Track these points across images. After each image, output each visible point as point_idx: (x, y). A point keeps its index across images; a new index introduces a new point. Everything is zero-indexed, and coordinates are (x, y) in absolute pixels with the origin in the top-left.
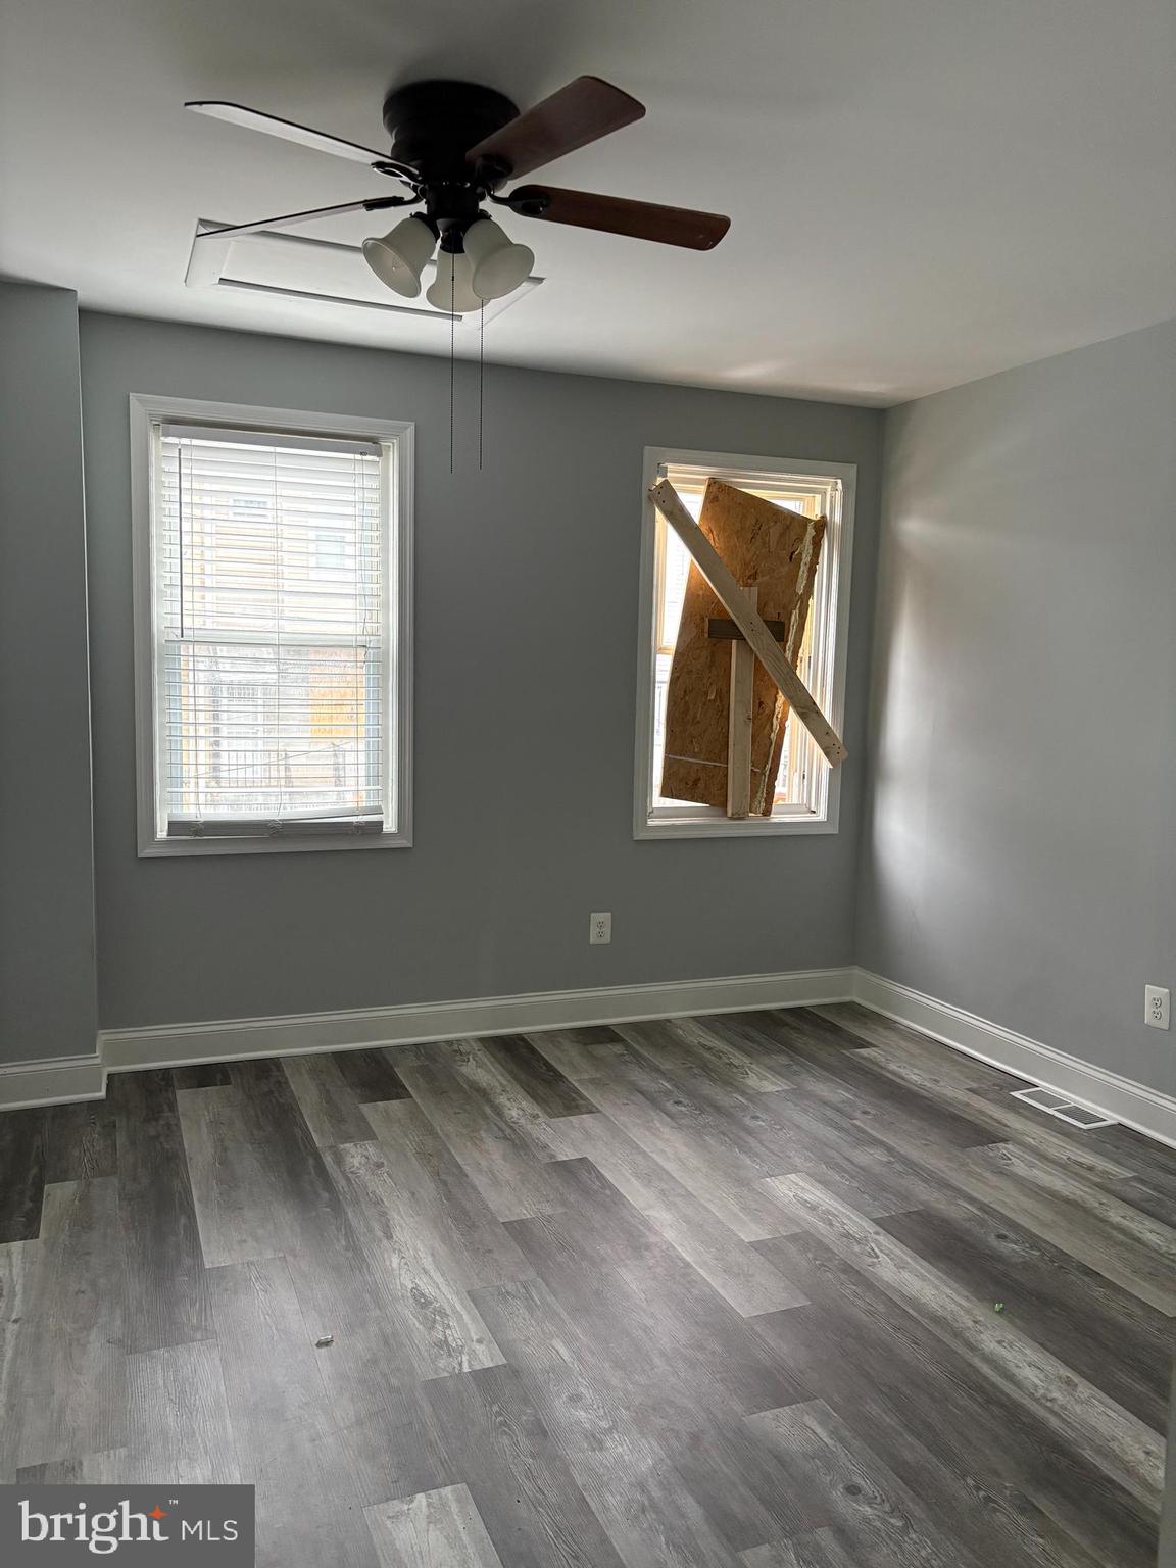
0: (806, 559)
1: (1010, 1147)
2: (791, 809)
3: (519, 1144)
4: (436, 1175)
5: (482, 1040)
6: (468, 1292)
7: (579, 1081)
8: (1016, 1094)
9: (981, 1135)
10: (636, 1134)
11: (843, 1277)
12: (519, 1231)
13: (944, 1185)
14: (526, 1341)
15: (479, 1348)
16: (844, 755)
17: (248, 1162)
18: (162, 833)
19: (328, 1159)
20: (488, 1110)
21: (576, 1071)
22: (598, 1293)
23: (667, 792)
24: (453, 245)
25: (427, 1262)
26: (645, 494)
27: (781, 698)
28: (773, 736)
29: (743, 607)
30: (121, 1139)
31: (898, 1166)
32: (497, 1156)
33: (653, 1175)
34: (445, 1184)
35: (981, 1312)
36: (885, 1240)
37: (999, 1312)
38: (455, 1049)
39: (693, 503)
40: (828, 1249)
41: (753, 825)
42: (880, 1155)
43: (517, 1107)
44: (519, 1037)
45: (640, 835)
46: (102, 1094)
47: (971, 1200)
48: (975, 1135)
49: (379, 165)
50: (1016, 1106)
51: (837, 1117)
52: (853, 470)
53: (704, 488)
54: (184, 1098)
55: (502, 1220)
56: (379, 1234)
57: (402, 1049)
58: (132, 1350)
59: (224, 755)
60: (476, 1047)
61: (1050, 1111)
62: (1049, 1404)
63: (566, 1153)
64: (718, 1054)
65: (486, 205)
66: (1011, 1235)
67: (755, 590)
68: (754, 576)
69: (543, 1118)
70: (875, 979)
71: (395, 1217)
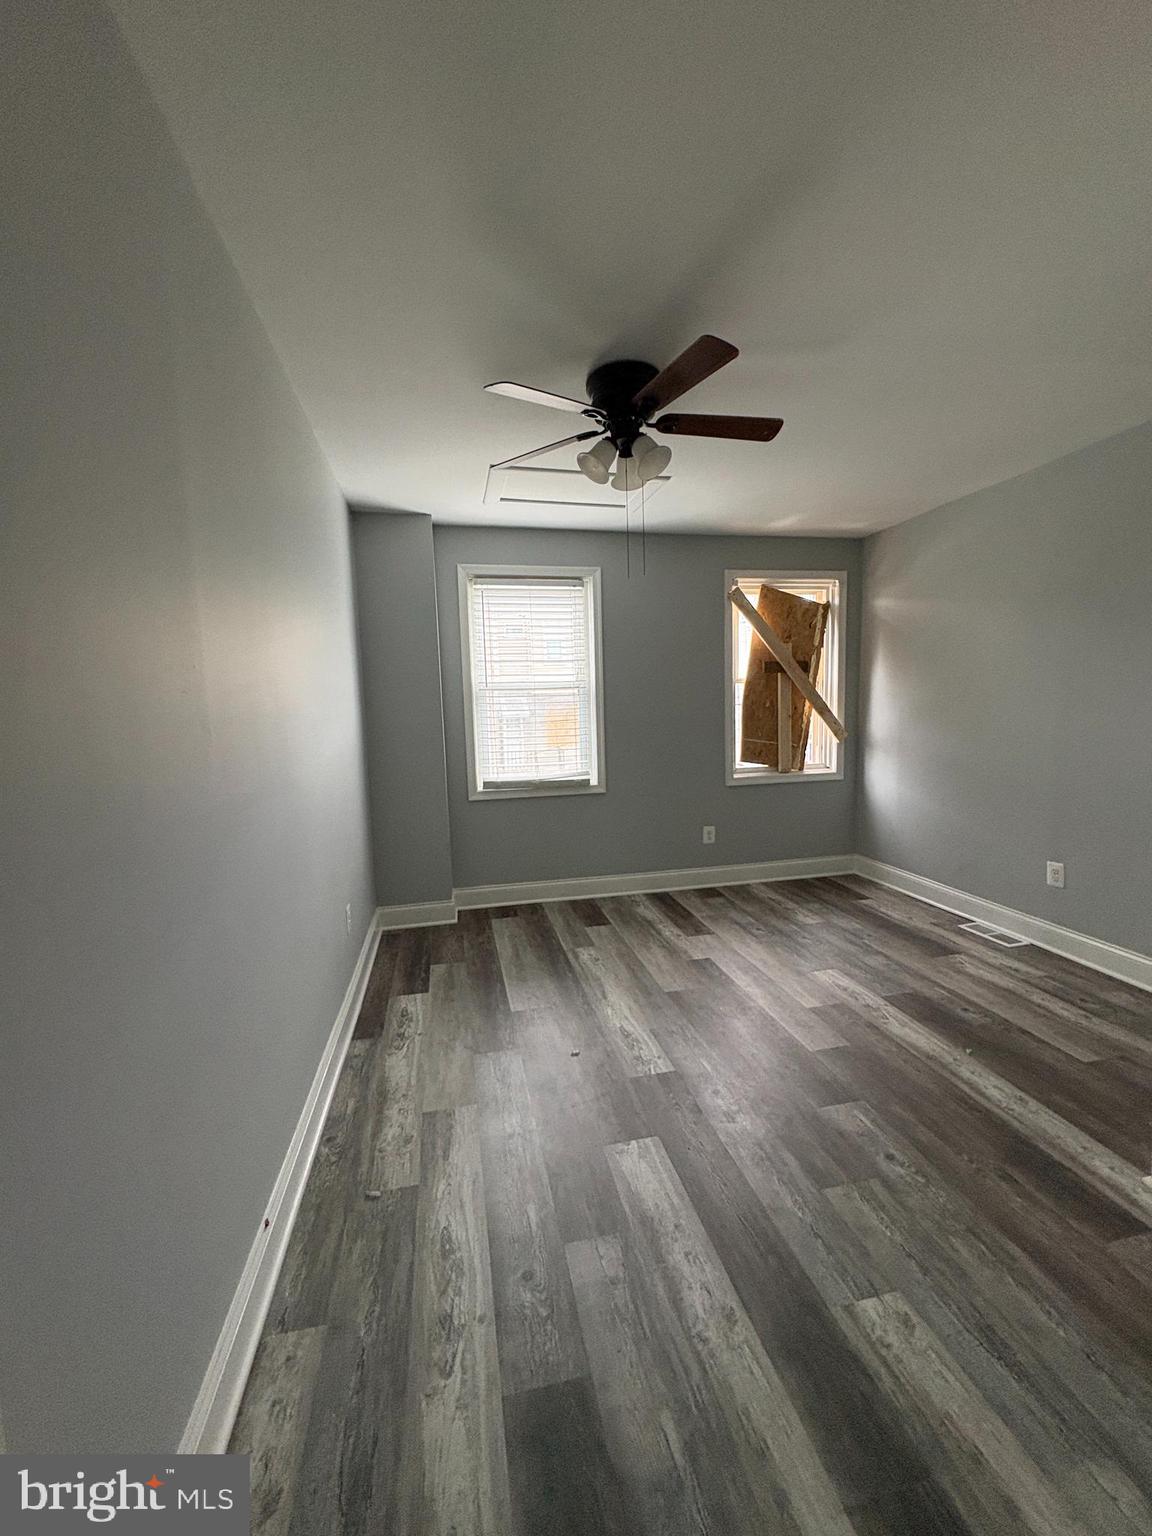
0: (819, 626)
1: (962, 956)
2: (817, 767)
3: (671, 951)
4: (628, 966)
5: (646, 895)
6: (651, 1031)
7: (702, 917)
8: (962, 926)
9: (944, 950)
10: (735, 945)
11: (867, 1030)
12: (675, 997)
13: (923, 978)
14: (685, 1058)
15: (659, 1062)
16: (846, 735)
17: (529, 957)
18: (480, 788)
19: (570, 956)
20: (653, 932)
21: (700, 913)
22: (724, 1034)
23: (745, 759)
24: (626, 453)
25: (627, 1013)
26: (726, 595)
27: (807, 704)
28: (804, 726)
29: (784, 655)
30: (466, 944)
31: (894, 966)
32: (660, 956)
33: (749, 969)
34: (633, 970)
35: (958, 1053)
36: (891, 1009)
37: (970, 1054)
38: (632, 901)
39: (754, 599)
40: (857, 1014)
41: (793, 776)
42: (880, 959)
43: (669, 931)
44: (667, 894)
45: (730, 783)
46: (456, 921)
47: (944, 988)
48: (941, 950)
49: (585, 412)
50: (962, 933)
51: (853, 938)
52: (845, 574)
53: (759, 590)
54: (496, 923)
55: (666, 991)
56: (601, 997)
57: (604, 899)
58: (476, 1051)
59: (505, 754)
60: (644, 898)
61: (985, 936)
62: (1011, 1112)
63: (698, 956)
64: (779, 903)
65: (643, 429)
66: (971, 1009)
67: (791, 644)
68: (789, 637)
69: (683, 936)
70: (869, 861)
71: (608, 988)
